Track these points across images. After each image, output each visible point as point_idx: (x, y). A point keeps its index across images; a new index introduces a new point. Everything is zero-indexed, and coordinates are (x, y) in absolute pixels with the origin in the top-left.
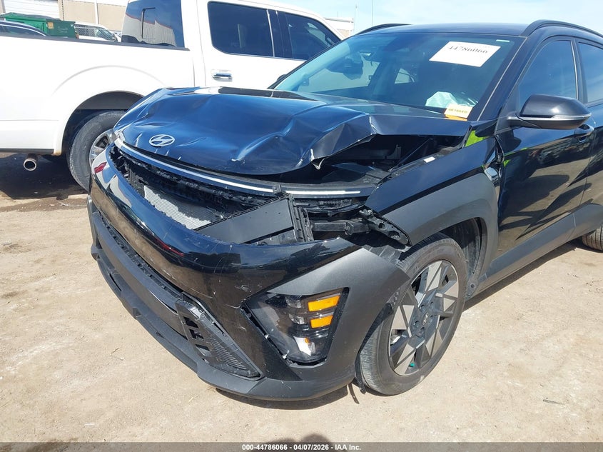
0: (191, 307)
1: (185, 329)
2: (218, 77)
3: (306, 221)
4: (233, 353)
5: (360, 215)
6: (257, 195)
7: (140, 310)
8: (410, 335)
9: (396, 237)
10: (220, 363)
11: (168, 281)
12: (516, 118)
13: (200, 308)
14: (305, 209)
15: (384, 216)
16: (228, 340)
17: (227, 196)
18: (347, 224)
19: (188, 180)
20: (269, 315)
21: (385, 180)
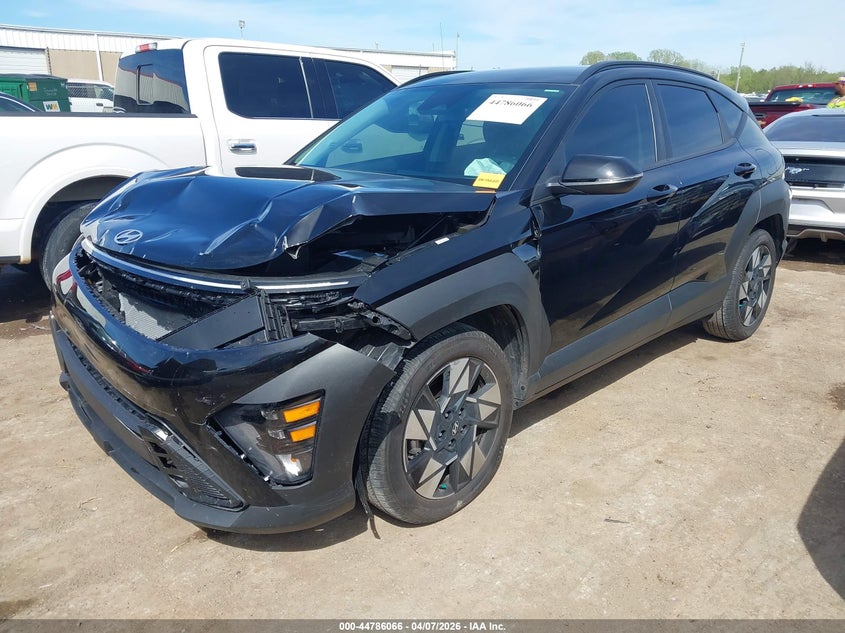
0: (155, 429)
1: (155, 458)
2: (237, 148)
3: (284, 321)
4: (208, 480)
5: (351, 311)
6: (226, 293)
7: (112, 445)
8: (435, 448)
9: (395, 332)
10: (199, 494)
11: (136, 405)
12: (558, 184)
13: (165, 430)
14: (284, 307)
15: (378, 309)
16: (200, 465)
17: (195, 297)
18: (337, 321)
19: (154, 282)
20: (246, 433)
21: (382, 266)
